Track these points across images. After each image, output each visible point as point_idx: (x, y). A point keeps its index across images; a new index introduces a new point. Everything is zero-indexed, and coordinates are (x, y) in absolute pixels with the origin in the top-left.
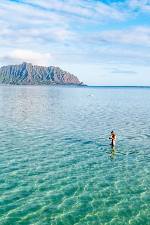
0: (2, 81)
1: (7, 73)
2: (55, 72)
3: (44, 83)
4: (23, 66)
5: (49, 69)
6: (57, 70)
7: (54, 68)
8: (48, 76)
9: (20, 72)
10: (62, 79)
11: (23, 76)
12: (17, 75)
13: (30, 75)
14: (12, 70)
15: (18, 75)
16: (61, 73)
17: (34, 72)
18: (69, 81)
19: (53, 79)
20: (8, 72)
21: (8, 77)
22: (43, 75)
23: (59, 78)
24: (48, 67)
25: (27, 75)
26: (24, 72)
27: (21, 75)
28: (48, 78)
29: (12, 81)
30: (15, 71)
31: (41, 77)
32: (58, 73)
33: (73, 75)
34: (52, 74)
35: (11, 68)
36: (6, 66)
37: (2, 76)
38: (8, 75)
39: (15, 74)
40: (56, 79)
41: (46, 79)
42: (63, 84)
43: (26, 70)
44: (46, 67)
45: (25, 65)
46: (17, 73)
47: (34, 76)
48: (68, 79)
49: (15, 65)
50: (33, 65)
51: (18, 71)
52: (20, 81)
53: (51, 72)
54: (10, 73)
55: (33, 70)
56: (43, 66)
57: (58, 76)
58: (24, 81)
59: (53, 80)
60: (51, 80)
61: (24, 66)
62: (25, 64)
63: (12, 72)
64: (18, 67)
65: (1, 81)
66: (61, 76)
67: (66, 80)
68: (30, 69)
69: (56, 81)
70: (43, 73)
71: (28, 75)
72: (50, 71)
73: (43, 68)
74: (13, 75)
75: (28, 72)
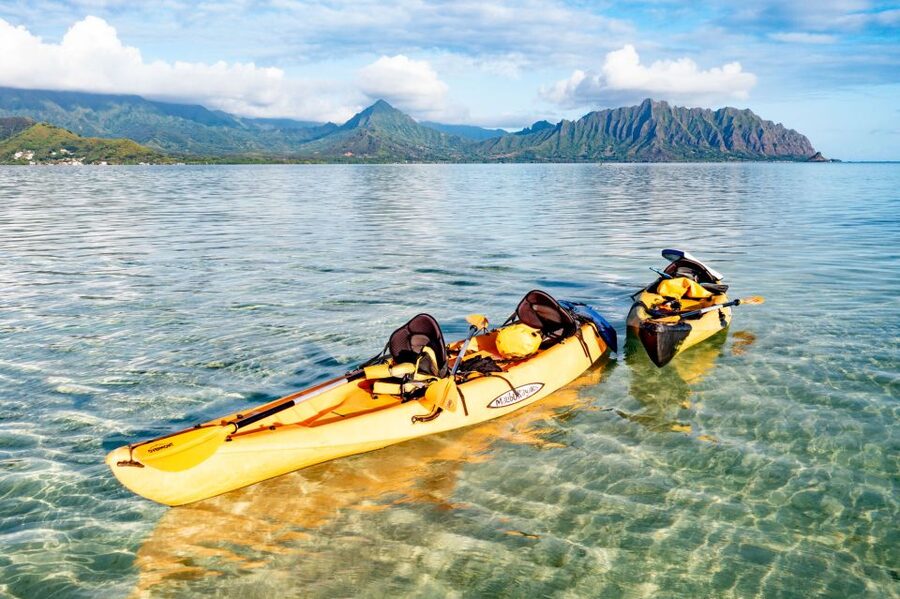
0: (583, 152)
1: (596, 130)
2: (735, 123)
3: (700, 156)
4: (642, 111)
5: (718, 115)
6: (744, 117)
7: (735, 111)
8: (715, 136)
9: (634, 126)
10: (758, 145)
11: (641, 138)
12: (624, 135)
13: (660, 134)
14: (613, 123)
15: (627, 136)
16: (754, 125)
17: (673, 126)
18: (779, 148)
19: (729, 146)
20: (600, 129)
21: (601, 143)
22: (699, 133)
23: (749, 141)
24: (716, 110)
25: (652, 134)
26: (645, 126)
27: (636, 136)
28: (714, 143)
29: (608, 154)
30: (620, 126)
31: (694, 139)
32: (745, 126)
33: (792, 132)
34: (728, 131)
35: (610, 118)
36: (597, 113)
37: (584, 139)
38: (599, 136)
39: (618, 132)
40: (738, 144)
41: (707, 145)
42: (760, 158)
43: (652, 121)
44: (709, 110)
45: (650, 106)
46: (625, 132)
47: (672, 136)
48: (775, 145)
49: (620, 109)
50: (672, 107)
51: (628, 124)
52: (632, 152)
53: (725, 124)
54: (607, 131)
55: (671, 122)
56: (700, 109)
57: (744, 136)
58: (642, 152)
59: (729, 149)
60: (723, 148)
61: (646, 110)
62: (648, 104)
63: (611, 129)
64: (627, 114)
65: (581, 154)
66: (754, 135)
67: (769, 147)
68: (661, 119)
69: (738, 151)
70: (701, 127)
71: (655, 135)
72: (721, 123)
73: (700, 113)
74: (615, 135)
75: (657, 128)
